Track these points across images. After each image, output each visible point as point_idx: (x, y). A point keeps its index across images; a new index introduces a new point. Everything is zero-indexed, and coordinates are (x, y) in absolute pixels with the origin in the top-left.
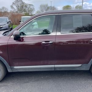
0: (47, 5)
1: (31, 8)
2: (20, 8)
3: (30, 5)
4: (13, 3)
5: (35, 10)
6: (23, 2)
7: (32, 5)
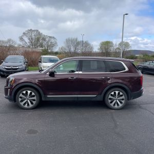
0: (77, 39)
1: (51, 43)
2: (33, 41)
3: (50, 37)
4: (24, 33)
5: (57, 46)
6: (39, 32)
7: (53, 37)
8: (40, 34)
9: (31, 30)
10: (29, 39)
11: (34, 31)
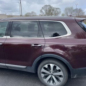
0: (72, 7)
1: (57, 12)
2: (47, 12)
3: (57, 8)
4: (43, 8)
5: (61, 13)
6: (51, 6)
7: (59, 8)
8: (51, 7)
9: (46, 5)
10: (45, 11)
11: (48, 6)
